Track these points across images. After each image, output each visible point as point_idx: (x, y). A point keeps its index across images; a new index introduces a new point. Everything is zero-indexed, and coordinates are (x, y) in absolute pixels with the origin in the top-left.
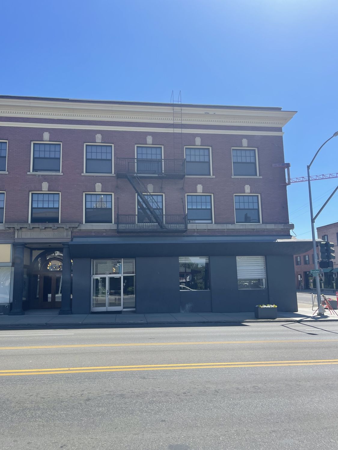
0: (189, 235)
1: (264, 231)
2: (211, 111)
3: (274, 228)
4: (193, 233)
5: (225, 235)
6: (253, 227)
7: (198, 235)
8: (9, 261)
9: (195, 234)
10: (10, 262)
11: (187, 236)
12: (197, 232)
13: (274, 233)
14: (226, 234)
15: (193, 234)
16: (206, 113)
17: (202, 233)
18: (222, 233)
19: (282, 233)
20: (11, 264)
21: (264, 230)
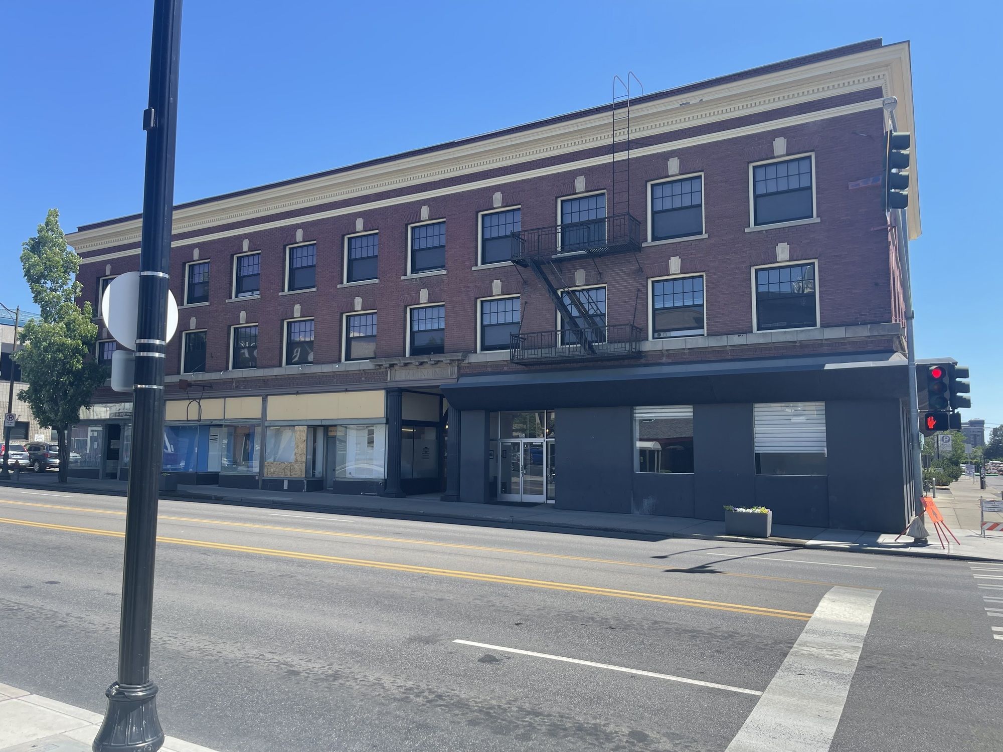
0: (650, 362)
1: (821, 345)
2: (692, 98)
3: (844, 337)
4: (657, 358)
5: (726, 358)
6: (789, 338)
7: (670, 361)
8: (383, 416)
9: (664, 360)
10: (384, 418)
11: (646, 365)
12: (668, 356)
13: (849, 348)
14: (729, 357)
15: (660, 361)
16: (683, 104)
17: (676, 357)
18: (719, 354)
19: (870, 347)
20: (384, 421)
21: (820, 342)
